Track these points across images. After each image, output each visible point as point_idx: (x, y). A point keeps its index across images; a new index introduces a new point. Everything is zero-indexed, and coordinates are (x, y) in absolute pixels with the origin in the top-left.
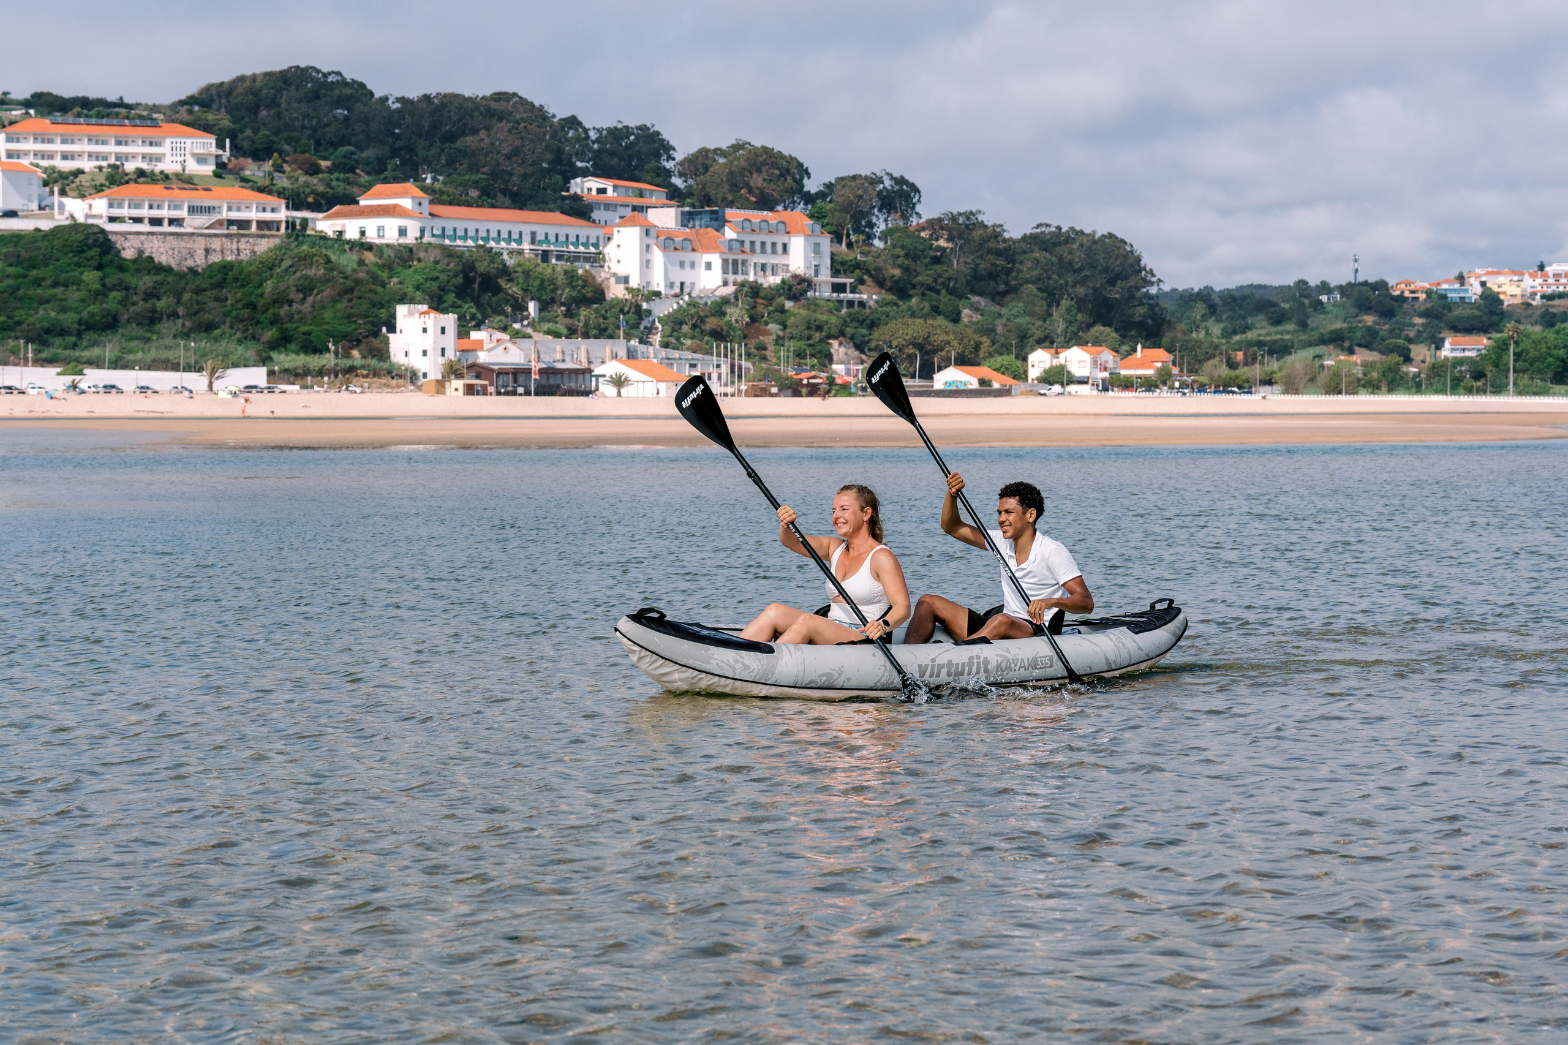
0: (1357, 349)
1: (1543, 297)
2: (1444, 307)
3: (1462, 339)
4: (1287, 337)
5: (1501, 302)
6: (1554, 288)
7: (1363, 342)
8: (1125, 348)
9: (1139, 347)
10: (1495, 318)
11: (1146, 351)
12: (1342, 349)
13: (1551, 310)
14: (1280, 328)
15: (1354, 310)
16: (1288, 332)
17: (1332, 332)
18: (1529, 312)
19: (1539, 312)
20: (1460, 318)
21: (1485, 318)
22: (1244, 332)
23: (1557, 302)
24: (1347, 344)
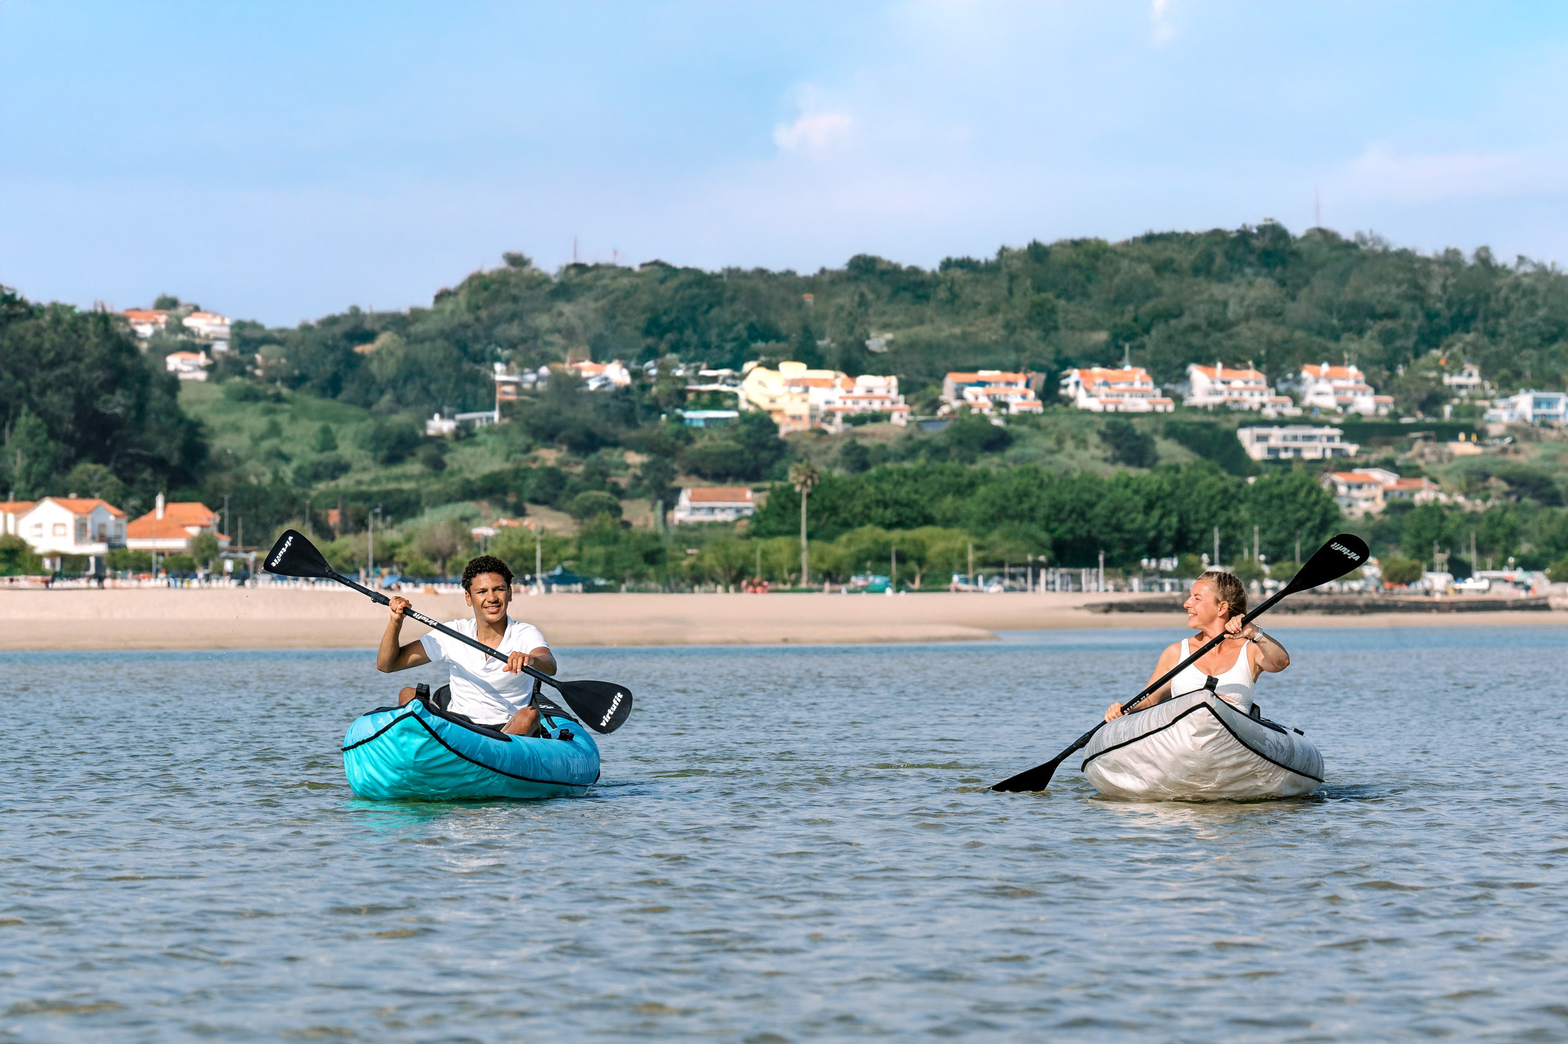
0: (529, 507)
1: (847, 419)
2: (678, 435)
3: (707, 488)
4: (407, 486)
5: (775, 428)
6: (864, 404)
7: (540, 495)
8: (134, 502)
9: (160, 500)
10: (765, 455)
11: (173, 507)
12: (505, 507)
13: (861, 442)
14: (397, 470)
15: (522, 440)
16: (408, 478)
17: (485, 478)
18: (823, 446)
19: (838, 446)
20: (704, 455)
21: (748, 455)
22: (334, 478)
23: (869, 428)
24: (511, 499)
